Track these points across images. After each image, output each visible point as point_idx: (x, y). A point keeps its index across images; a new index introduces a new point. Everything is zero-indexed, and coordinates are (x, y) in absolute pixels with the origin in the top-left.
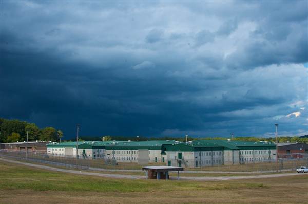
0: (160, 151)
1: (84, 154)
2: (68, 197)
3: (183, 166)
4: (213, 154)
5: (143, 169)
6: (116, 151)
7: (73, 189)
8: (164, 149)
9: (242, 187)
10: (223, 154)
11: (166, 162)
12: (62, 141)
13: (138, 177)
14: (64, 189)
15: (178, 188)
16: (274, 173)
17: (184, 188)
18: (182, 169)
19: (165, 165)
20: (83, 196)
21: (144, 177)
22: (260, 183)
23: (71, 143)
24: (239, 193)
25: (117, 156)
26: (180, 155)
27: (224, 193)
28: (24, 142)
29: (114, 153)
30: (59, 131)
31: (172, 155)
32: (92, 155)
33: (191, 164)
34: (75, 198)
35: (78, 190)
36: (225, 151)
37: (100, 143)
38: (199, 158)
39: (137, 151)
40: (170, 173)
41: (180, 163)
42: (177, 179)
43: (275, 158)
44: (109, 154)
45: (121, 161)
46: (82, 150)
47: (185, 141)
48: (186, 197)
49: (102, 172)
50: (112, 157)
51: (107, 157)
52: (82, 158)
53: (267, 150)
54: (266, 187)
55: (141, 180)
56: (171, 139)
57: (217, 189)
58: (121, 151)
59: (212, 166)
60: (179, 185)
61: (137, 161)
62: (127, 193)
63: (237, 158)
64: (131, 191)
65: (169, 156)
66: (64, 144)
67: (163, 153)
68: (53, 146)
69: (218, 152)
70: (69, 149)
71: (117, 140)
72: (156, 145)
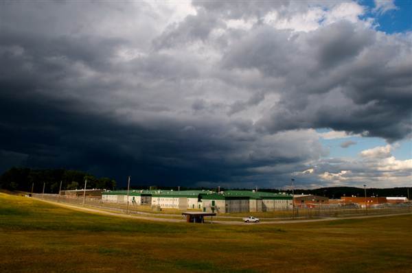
0: (197, 199)
1: (134, 201)
2: (120, 237)
3: (215, 212)
4: (240, 203)
5: (183, 214)
6: (161, 198)
7: (124, 230)
8: (200, 198)
9: (263, 231)
10: (249, 202)
11: (202, 208)
12: (115, 190)
13: (178, 221)
14: (116, 230)
15: (211, 230)
16: (291, 220)
17: (216, 230)
18: (215, 215)
19: (201, 211)
20: (132, 236)
21: (183, 220)
22: (278, 228)
23: (123, 191)
24: (261, 235)
25: (161, 203)
26: (213, 202)
27: (248, 235)
28: (82, 190)
29: (159, 200)
30: (113, 181)
31: (207, 203)
32: (140, 202)
33: (222, 211)
34: (125, 238)
35: (128, 231)
36: (250, 200)
37: (147, 192)
38: (229, 205)
39: (178, 199)
40: (205, 217)
41: (213, 209)
42: (210, 223)
43: (291, 207)
44: (155, 201)
45: (165, 207)
46: (132, 197)
47: (217, 191)
48: (217, 238)
49: (148, 216)
50: (156, 203)
51: (153, 203)
52: (132, 204)
53: (285, 201)
54: (284, 231)
55: (180, 223)
56: (206, 189)
57: (243, 232)
58: (165, 198)
59: (240, 212)
60: (212, 227)
61: (177, 208)
62: (169, 234)
63: (260, 206)
64: (172, 233)
65: (204, 204)
66: (117, 192)
67: (199, 201)
68: (107, 194)
69: (244, 201)
70: (121, 196)
71: (162, 189)
72: (194, 194)
